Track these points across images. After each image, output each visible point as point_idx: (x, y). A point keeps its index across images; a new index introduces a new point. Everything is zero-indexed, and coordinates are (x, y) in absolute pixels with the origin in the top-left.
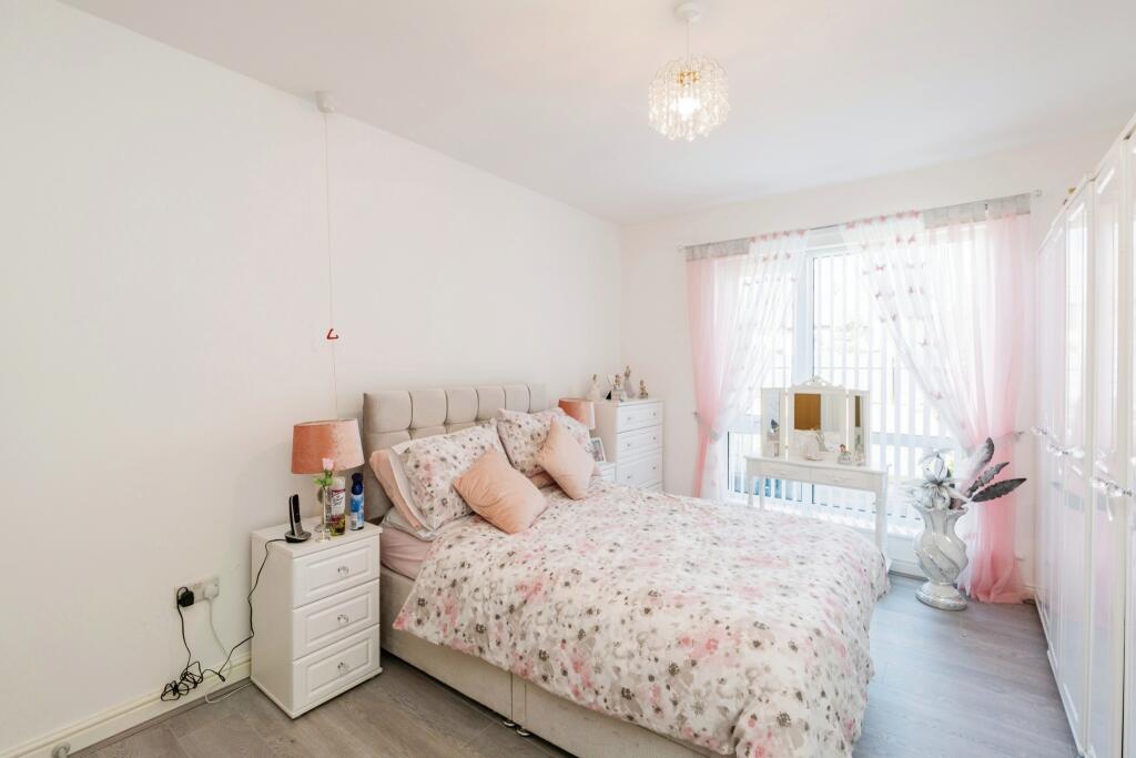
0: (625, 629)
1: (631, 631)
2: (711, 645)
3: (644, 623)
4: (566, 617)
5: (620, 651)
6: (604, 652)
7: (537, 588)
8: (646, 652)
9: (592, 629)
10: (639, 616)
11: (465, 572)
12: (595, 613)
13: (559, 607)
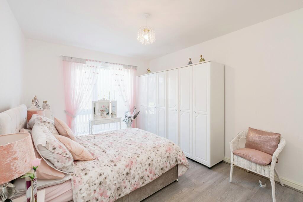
0: (157, 157)
1: (158, 156)
2: (170, 149)
3: (159, 153)
4: (144, 164)
5: (159, 161)
6: (156, 164)
7: (132, 163)
8: (163, 158)
9: (151, 161)
10: (157, 152)
11: (103, 176)
12: (149, 158)
13: (141, 163)
